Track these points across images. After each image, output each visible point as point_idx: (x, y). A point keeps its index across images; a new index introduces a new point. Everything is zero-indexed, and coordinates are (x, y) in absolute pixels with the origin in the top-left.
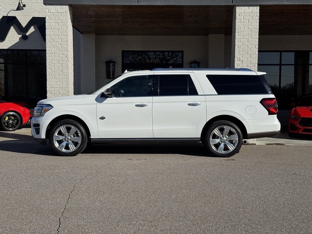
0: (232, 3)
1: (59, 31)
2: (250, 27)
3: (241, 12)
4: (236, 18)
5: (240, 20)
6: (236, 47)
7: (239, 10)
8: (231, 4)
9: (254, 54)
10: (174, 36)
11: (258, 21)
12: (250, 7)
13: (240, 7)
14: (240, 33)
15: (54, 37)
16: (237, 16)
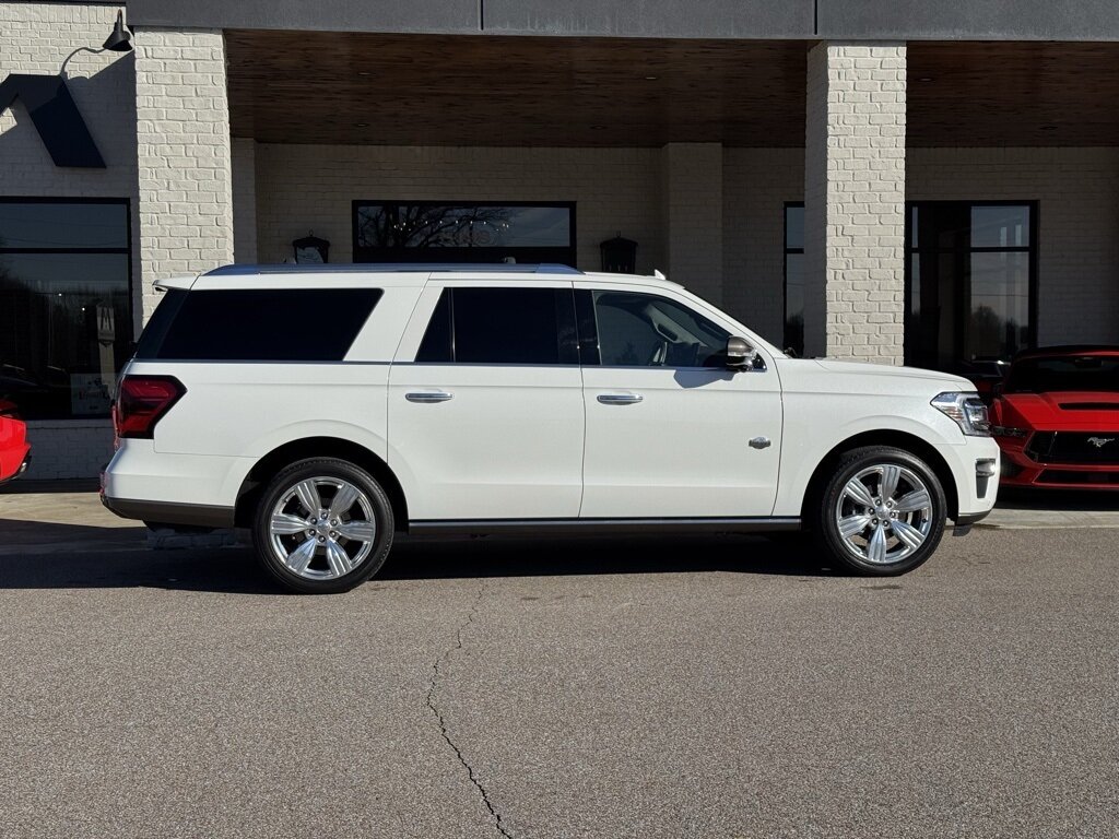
0: (816, 33)
1: (188, 129)
2: (878, 118)
3: (846, 66)
4: (828, 85)
5: (841, 94)
6: (831, 187)
7: (841, 59)
8: (812, 36)
9: (893, 211)
10: (541, 149)
11: (903, 97)
12: (874, 48)
13: (841, 48)
14: (842, 138)
15: (167, 148)
16: (830, 77)
